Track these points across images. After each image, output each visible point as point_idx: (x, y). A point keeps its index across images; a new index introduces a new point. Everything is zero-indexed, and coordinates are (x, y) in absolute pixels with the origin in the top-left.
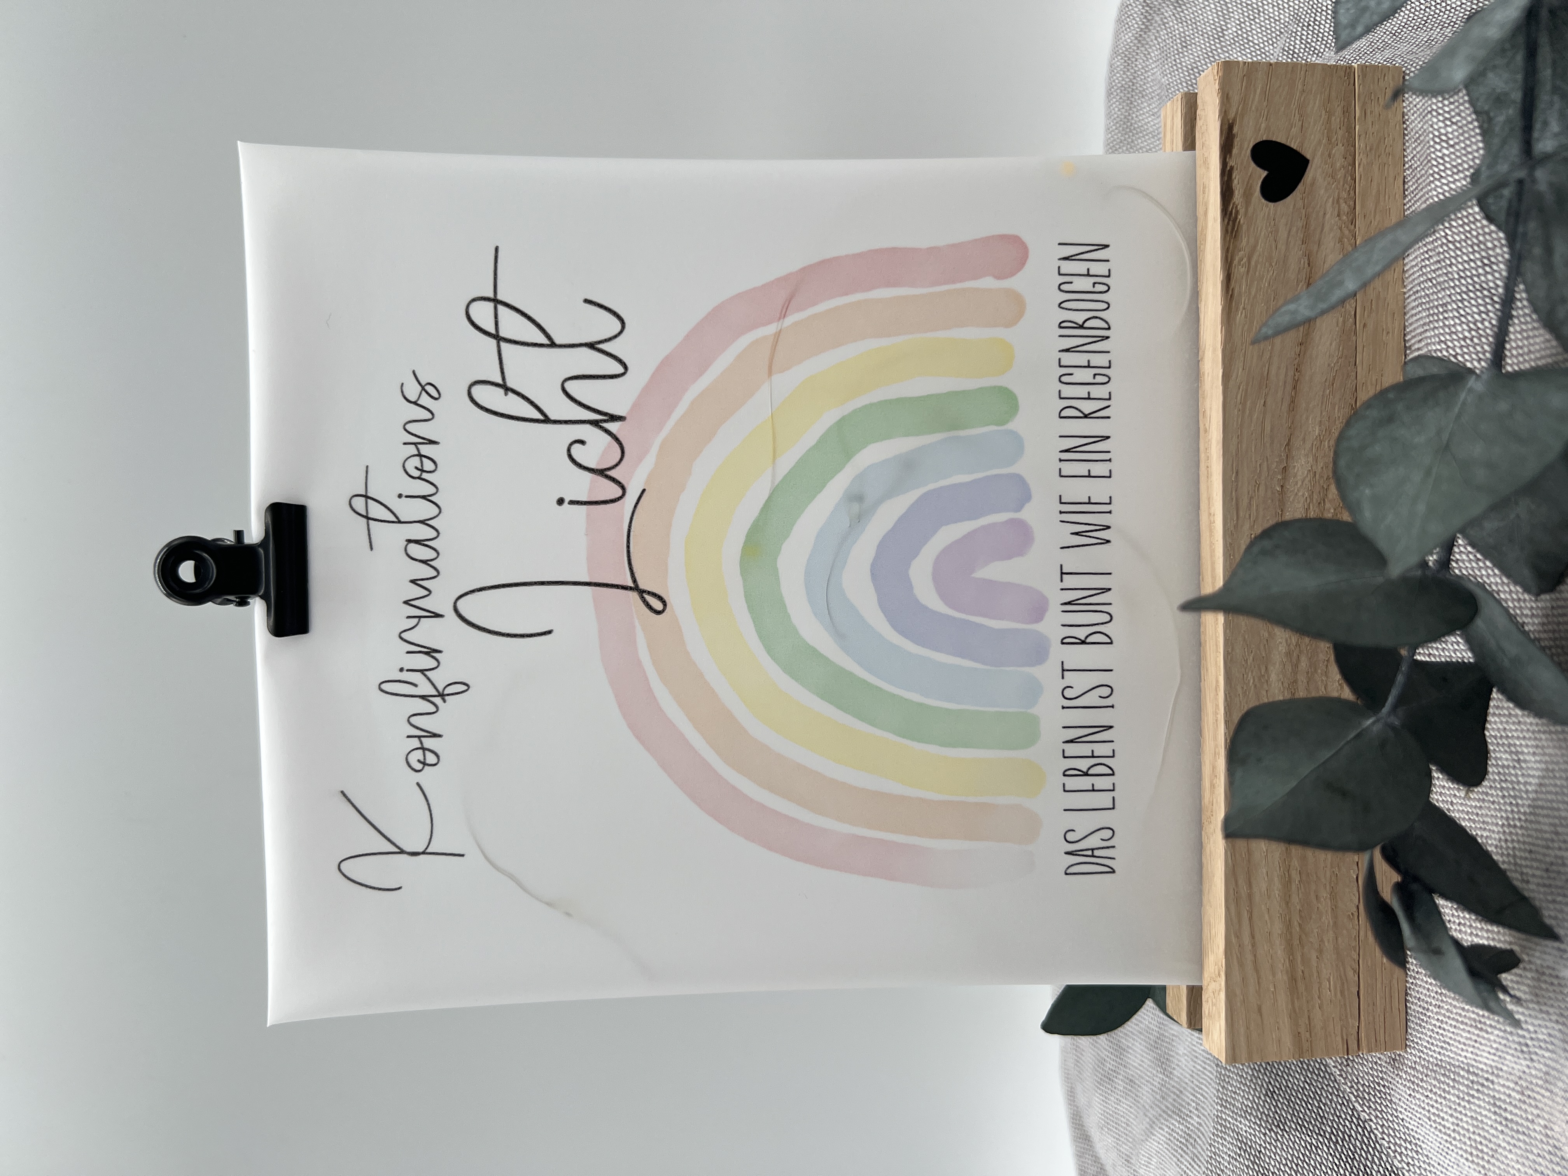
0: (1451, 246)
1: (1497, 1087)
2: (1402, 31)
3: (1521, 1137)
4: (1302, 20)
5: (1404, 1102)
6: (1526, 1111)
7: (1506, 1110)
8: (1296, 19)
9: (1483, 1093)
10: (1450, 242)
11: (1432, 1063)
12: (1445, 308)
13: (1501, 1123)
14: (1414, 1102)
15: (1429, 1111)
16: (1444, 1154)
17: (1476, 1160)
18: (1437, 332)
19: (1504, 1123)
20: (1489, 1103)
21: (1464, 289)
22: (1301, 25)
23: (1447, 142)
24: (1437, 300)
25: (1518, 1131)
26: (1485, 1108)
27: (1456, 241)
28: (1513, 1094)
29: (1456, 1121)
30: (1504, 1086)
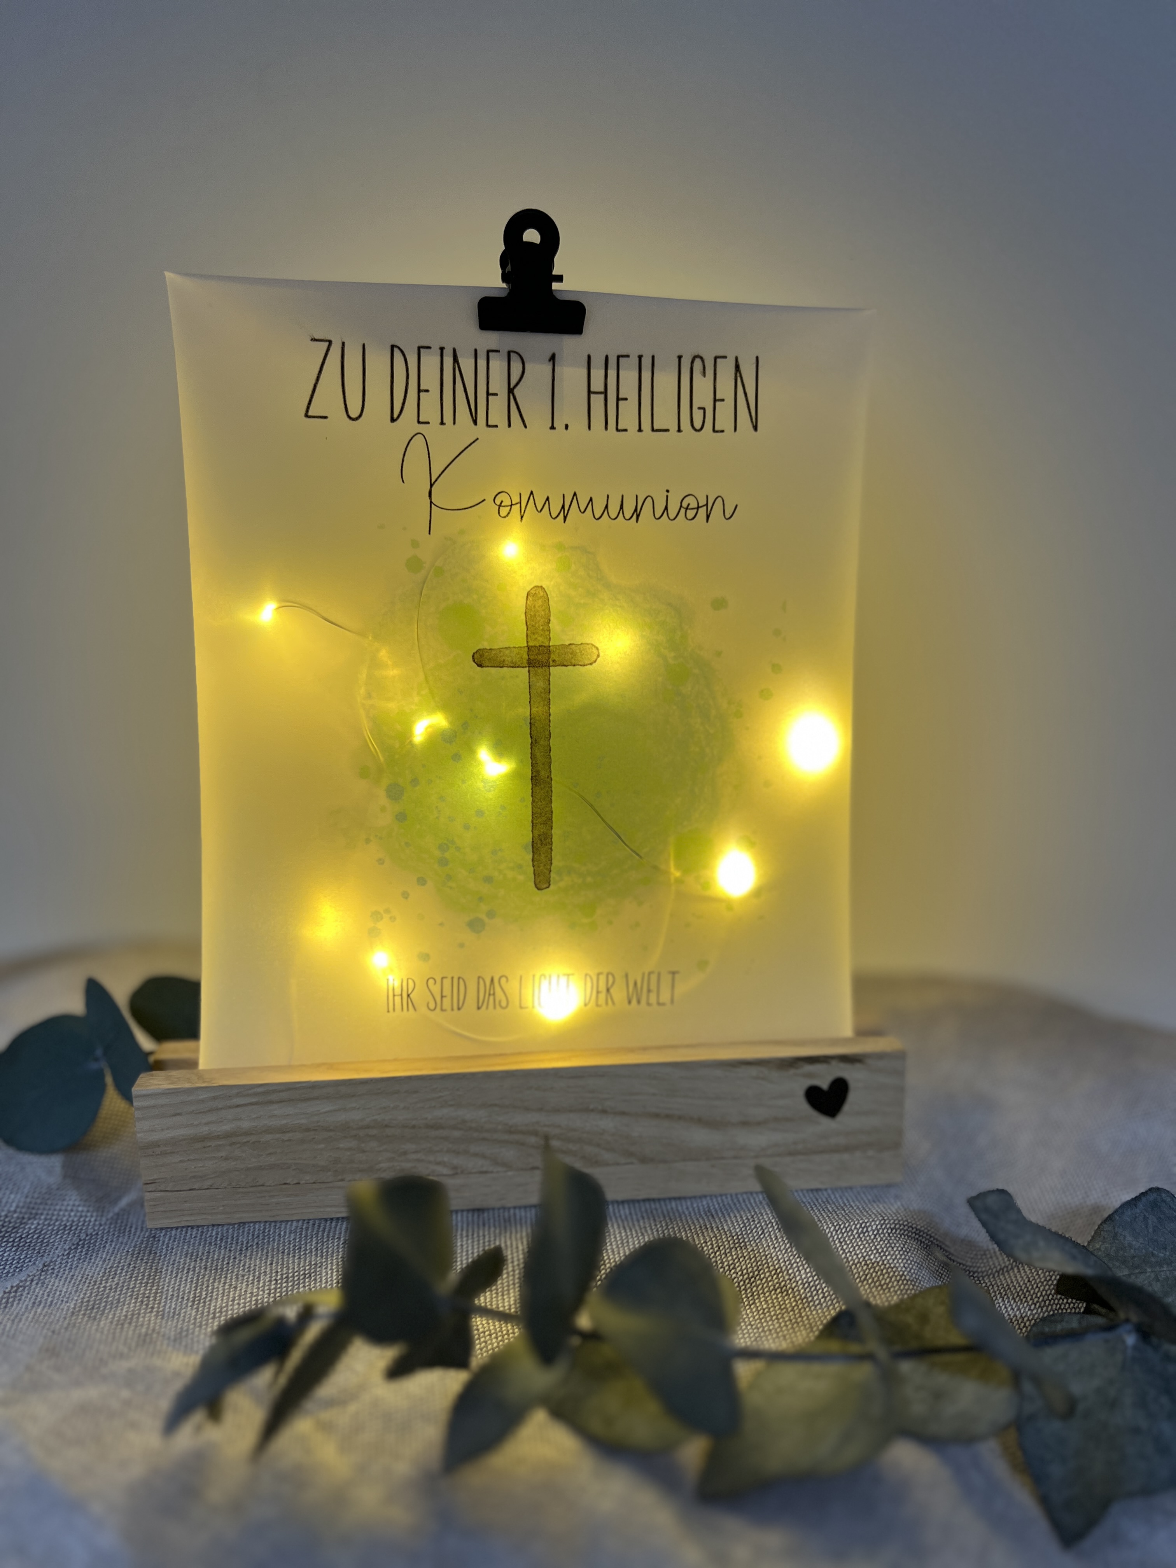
23: (862, 1232)
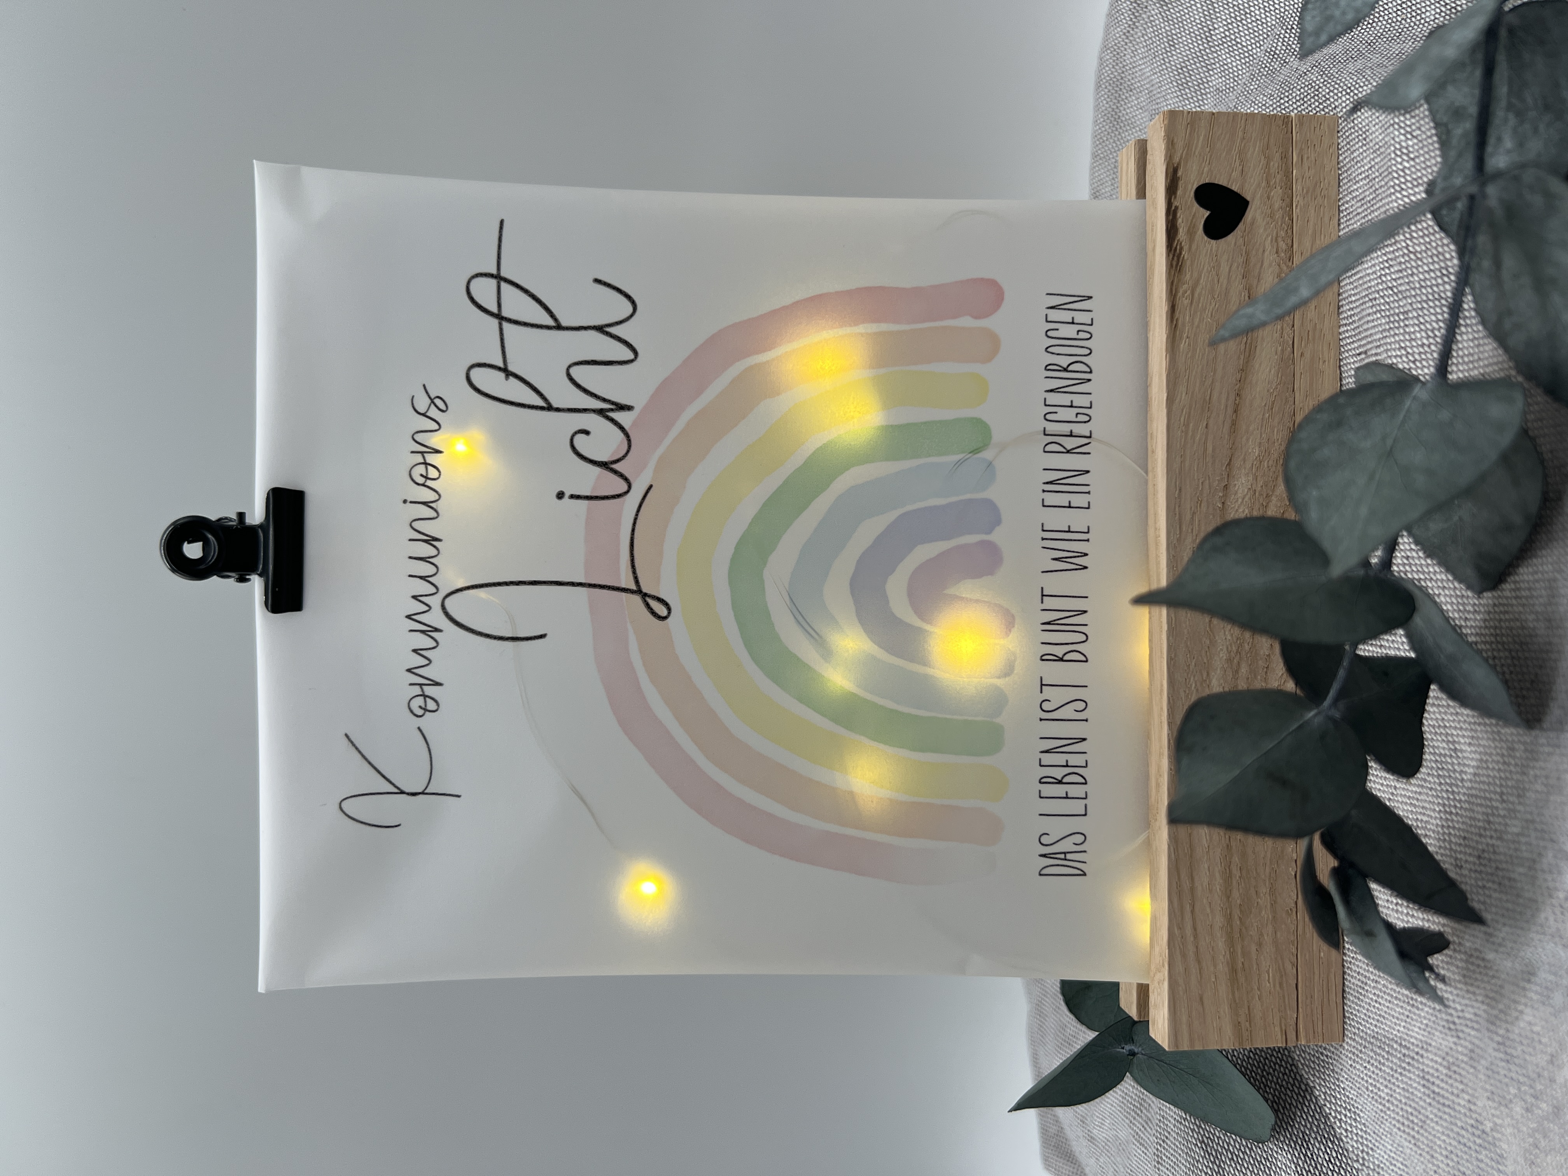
0: (1412, 256)
1: (1426, 1062)
2: (1377, 41)
3: (1447, 1110)
4: (1286, 23)
5: (1345, 1072)
6: (1452, 1086)
7: (1433, 1083)
8: (1282, 22)
9: (1413, 1066)
10: (1411, 252)
11: (1370, 1035)
12: (1406, 316)
13: (1429, 1096)
14: (1354, 1072)
15: (1367, 1081)
16: (1379, 1123)
17: (1407, 1130)
18: (1397, 338)
19: (1432, 1096)
20: (1418, 1076)
21: (1425, 298)
22: (1285, 27)
24: (1398, 308)
25: (1444, 1105)
26: (1415, 1081)
27: (1416, 251)
28: (1441, 1068)
29: (1389, 1092)
30: (1432, 1060)
